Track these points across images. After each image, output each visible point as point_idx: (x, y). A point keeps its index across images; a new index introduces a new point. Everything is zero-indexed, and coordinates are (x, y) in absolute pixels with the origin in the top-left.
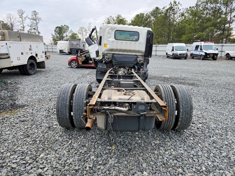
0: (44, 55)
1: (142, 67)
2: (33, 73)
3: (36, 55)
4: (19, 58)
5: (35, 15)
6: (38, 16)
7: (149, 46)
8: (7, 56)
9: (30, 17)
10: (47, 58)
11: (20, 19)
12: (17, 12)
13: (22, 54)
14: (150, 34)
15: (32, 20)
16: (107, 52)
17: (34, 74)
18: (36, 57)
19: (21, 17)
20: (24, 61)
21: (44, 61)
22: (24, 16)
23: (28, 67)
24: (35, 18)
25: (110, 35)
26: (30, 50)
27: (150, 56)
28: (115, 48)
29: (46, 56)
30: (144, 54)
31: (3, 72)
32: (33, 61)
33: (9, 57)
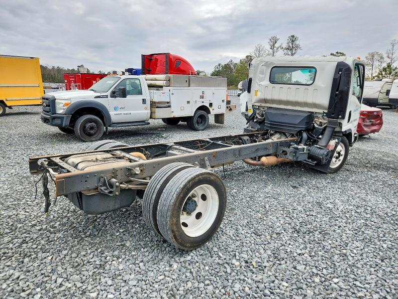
0: (224, 105)
1: (320, 136)
2: (201, 128)
3: (211, 105)
4: (182, 108)
5: (293, 41)
6: (297, 42)
7: (337, 95)
8: (168, 105)
9: (285, 46)
10: (231, 110)
11: (271, 50)
12: (269, 41)
13: (188, 102)
14: (340, 70)
15: (285, 51)
16: (259, 104)
17: (202, 130)
18: (210, 108)
19: (272, 47)
20: (189, 111)
21: (223, 114)
22: (277, 45)
23: (195, 120)
24: (291, 46)
25: (263, 76)
26: (202, 97)
27: (340, 117)
28: (269, 97)
29: (227, 107)
30: (326, 111)
31: (179, 123)
32: (204, 112)
33: (169, 107)
